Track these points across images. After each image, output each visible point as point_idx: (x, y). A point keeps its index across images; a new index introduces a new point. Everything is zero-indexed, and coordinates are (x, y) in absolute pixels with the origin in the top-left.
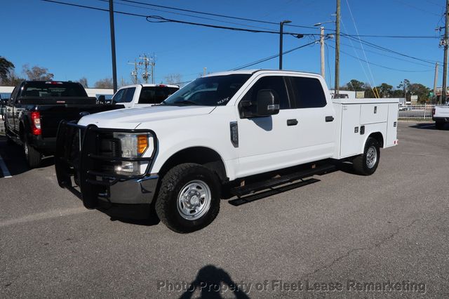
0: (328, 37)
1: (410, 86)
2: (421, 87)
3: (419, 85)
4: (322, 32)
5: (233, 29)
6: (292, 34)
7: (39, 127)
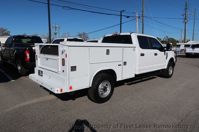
0: (139, 17)
1: (168, 39)
2: (173, 39)
3: (172, 38)
4: (137, 16)
5: (100, 13)
6: (125, 16)
7: (28, 57)
